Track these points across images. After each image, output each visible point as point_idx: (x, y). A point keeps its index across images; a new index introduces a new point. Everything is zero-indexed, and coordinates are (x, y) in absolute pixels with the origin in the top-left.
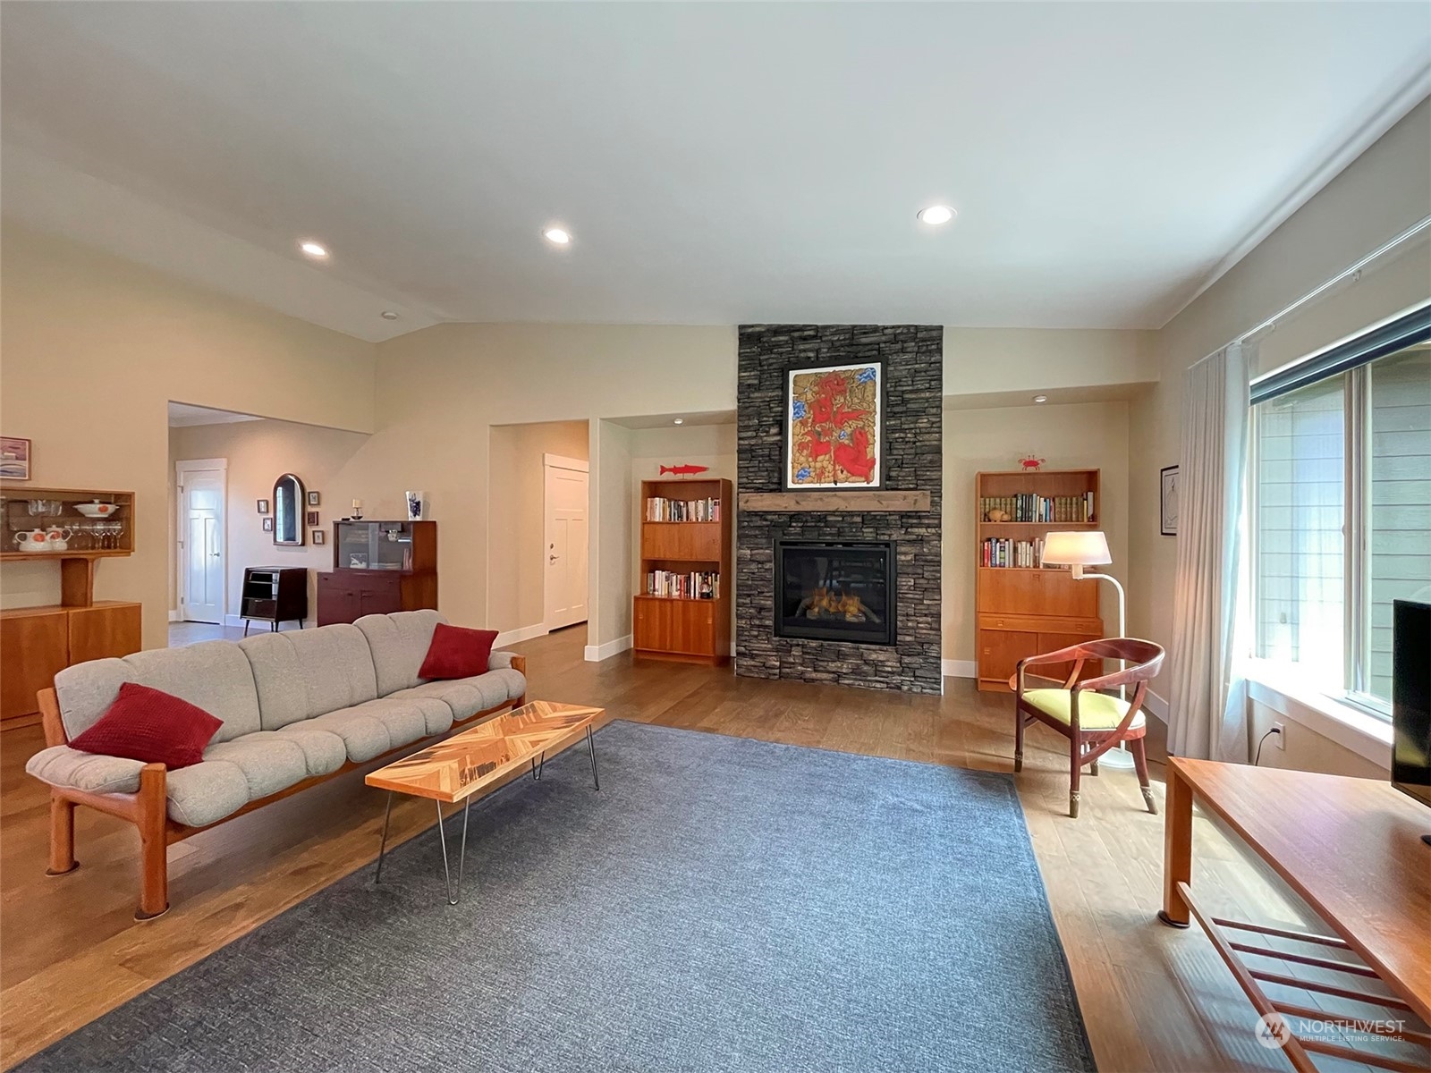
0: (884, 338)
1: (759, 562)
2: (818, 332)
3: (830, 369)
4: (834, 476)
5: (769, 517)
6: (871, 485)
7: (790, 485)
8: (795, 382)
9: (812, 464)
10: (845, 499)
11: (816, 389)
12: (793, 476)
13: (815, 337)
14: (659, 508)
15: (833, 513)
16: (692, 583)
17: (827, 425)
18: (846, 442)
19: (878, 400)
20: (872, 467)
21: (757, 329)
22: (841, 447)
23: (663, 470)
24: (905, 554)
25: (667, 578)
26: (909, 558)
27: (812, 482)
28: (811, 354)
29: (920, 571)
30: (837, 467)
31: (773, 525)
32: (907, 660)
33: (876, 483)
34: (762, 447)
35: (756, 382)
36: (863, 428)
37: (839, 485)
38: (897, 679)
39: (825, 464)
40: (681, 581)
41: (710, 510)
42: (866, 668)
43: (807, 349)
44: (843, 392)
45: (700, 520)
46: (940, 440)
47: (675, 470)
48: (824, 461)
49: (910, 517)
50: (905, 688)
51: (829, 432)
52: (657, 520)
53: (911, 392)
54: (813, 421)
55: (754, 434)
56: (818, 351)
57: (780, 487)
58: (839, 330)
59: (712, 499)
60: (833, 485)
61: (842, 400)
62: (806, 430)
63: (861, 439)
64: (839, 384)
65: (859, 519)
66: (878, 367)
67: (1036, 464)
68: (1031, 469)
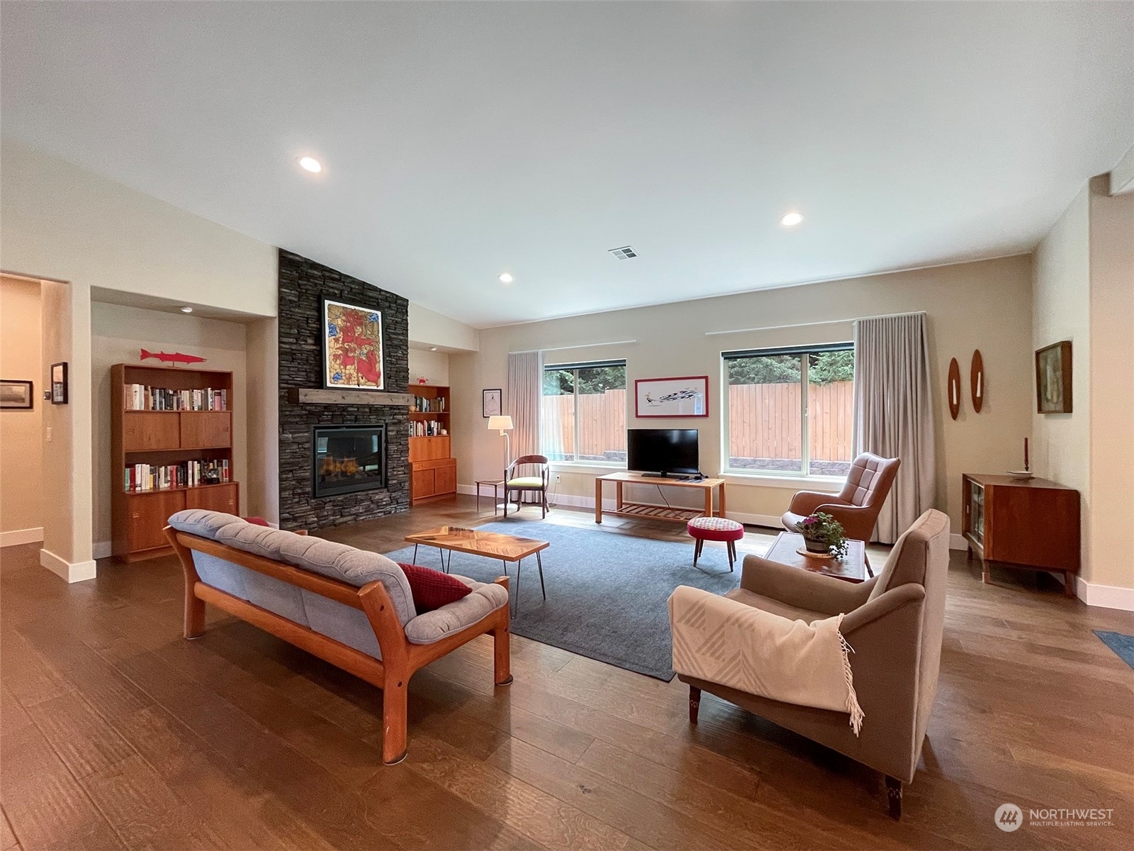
0: (380, 297)
1: (299, 444)
2: (342, 278)
3: (353, 307)
4: (358, 380)
5: (308, 408)
6: (379, 388)
7: (329, 385)
8: (329, 309)
9: (343, 370)
10: (372, 396)
11: (344, 318)
12: (330, 378)
13: (339, 280)
14: (137, 396)
15: (352, 406)
16: (190, 472)
17: (353, 345)
18: (364, 359)
19: (380, 335)
20: (379, 377)
21: (297, 258)
22: (360, 361)
23: (145, 354)
24: (392, 431)
25: (152, 472)
26: (394, 433)
27: (344, 384)
28: (337, 292)
29: (399, 441)
30: (359, 375)
31: (316, 414)
32: (394, 495)
33: (381, 387)
34: (301, 352)
35: (296, 299)
36: (373, 351)
37: (361, 387)
38: (388, 508)
39: (352, 371)
40: (172, 472)
41: (210, 400)
42: (372, 506)
43: (334, 287)
44: (361, 324)
45: (196, 409)
46: (407, 365)
47: (163, 357)
48: (351, 369)
49: (394, 409)
50: (393, 512)
51: (353, 350)
52: (138, 409)
53: (393, 333)
54: (343, 340)
55: (295, 341)
56: (342, 291)
57: (320, 383)
58: (354, 281)
59: (212, 390)
60: (357, 387)
61: (361, 330)
62: (338, 346)
63: (371, 357)
64: (358, 319)
65: (367, 410)
66: (379, 313)
67: (423, 381)
68: (422, 384)
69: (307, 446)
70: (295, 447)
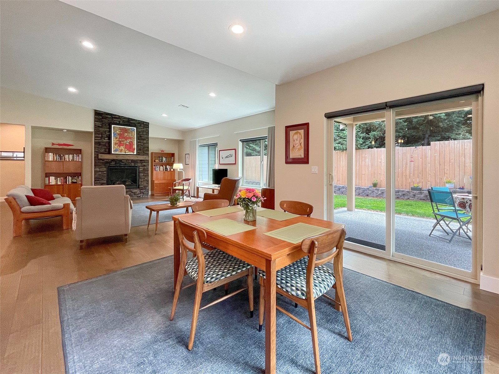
0: (136, 122)
1: (102, 172)
2: (120, 117)
3: (124, 127)
4: (125, 151)
5: (105, 160)
6: (134, 154)
7: (113, 153)
8: (113, 128)
9: (119, 148)
10: (129, 157)
11: (120, 130)
12: (113, 150)
13: (119, 118)
14: (51, 157)
15: (124, 160)
16: (68, 180)
17: (123, 139)
18: (128, 144)
19: (135, 136)
20: (134, 150)
21: (101, 112)
22: (126, 145)
23: (53, 144)
24: (141, 169)
25: (55, 179)
26: (142, 169)
27: (119, 152)
28: (117, 122)
29: (144, 172)
30: (126, 149)
31: (107, 163)
32: (142, 191)
33: (135, 153)
34: (103, 142)
35: (101, 126)
36: (132, 141)
37: (126, 153)
38: (139, 195)
39: (123, 148)
40: (62, 179)
41: (75, 158)
42: (132, 194)
43: (117, 121)
44: (127, 132)
45: (70, 160)
46: (148, 145)
47: (59, 145)
48: (122, 148)
49: (142, 161)
50: (141, 197)
51: (124, 141)
52: (51, 160)
53: (142, 135)
54: (119, 138)
55: (100, 139)
56: (119, 122)
57: (109, 152)
58: (125, 118)
59: (76, 155)
60: (125, 153)
61: (127, 134)
62: (117, 140)
63: (131, 144)
64: (126, 131)
65: (130, 161)
66: (135, 128)
67: (163, 151)
68: (163, 152)
69: (105, 172)
70: (100, 173)
